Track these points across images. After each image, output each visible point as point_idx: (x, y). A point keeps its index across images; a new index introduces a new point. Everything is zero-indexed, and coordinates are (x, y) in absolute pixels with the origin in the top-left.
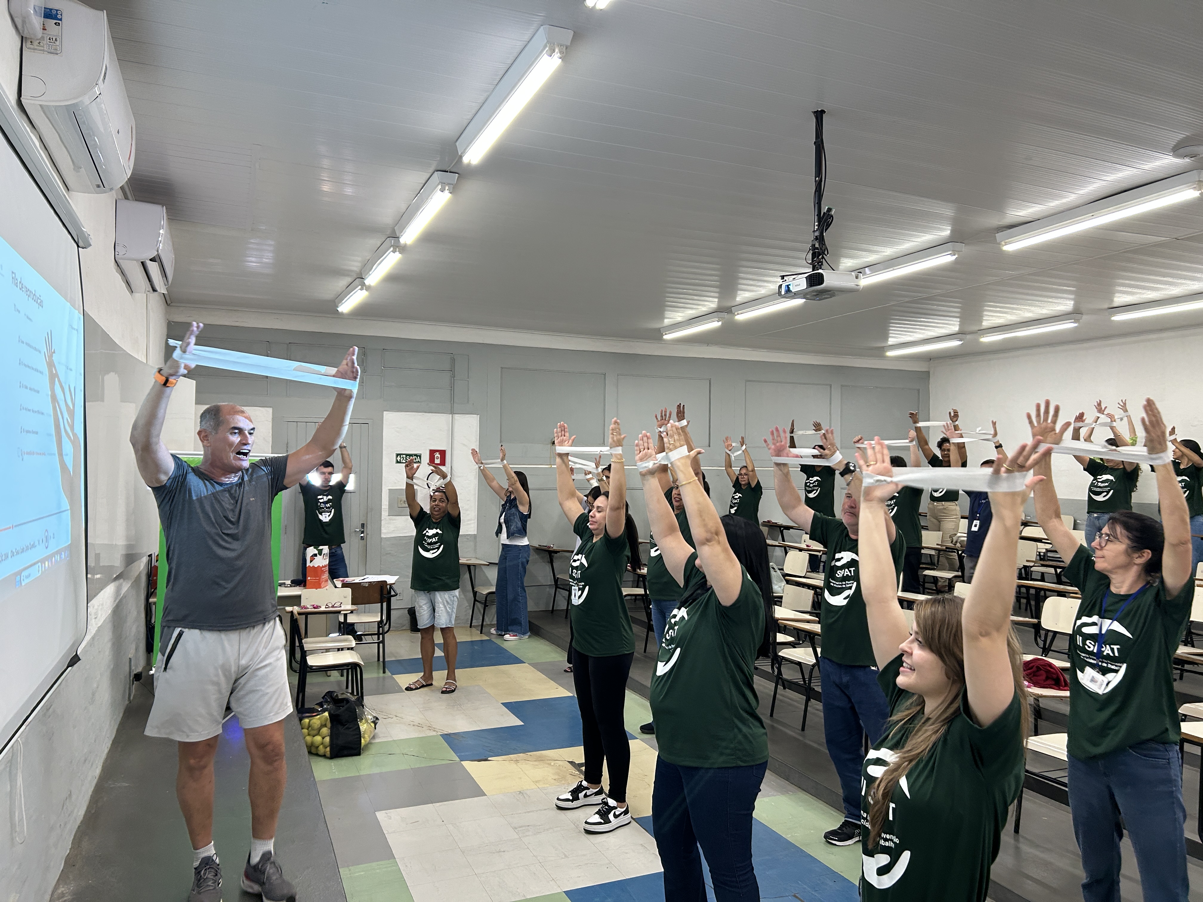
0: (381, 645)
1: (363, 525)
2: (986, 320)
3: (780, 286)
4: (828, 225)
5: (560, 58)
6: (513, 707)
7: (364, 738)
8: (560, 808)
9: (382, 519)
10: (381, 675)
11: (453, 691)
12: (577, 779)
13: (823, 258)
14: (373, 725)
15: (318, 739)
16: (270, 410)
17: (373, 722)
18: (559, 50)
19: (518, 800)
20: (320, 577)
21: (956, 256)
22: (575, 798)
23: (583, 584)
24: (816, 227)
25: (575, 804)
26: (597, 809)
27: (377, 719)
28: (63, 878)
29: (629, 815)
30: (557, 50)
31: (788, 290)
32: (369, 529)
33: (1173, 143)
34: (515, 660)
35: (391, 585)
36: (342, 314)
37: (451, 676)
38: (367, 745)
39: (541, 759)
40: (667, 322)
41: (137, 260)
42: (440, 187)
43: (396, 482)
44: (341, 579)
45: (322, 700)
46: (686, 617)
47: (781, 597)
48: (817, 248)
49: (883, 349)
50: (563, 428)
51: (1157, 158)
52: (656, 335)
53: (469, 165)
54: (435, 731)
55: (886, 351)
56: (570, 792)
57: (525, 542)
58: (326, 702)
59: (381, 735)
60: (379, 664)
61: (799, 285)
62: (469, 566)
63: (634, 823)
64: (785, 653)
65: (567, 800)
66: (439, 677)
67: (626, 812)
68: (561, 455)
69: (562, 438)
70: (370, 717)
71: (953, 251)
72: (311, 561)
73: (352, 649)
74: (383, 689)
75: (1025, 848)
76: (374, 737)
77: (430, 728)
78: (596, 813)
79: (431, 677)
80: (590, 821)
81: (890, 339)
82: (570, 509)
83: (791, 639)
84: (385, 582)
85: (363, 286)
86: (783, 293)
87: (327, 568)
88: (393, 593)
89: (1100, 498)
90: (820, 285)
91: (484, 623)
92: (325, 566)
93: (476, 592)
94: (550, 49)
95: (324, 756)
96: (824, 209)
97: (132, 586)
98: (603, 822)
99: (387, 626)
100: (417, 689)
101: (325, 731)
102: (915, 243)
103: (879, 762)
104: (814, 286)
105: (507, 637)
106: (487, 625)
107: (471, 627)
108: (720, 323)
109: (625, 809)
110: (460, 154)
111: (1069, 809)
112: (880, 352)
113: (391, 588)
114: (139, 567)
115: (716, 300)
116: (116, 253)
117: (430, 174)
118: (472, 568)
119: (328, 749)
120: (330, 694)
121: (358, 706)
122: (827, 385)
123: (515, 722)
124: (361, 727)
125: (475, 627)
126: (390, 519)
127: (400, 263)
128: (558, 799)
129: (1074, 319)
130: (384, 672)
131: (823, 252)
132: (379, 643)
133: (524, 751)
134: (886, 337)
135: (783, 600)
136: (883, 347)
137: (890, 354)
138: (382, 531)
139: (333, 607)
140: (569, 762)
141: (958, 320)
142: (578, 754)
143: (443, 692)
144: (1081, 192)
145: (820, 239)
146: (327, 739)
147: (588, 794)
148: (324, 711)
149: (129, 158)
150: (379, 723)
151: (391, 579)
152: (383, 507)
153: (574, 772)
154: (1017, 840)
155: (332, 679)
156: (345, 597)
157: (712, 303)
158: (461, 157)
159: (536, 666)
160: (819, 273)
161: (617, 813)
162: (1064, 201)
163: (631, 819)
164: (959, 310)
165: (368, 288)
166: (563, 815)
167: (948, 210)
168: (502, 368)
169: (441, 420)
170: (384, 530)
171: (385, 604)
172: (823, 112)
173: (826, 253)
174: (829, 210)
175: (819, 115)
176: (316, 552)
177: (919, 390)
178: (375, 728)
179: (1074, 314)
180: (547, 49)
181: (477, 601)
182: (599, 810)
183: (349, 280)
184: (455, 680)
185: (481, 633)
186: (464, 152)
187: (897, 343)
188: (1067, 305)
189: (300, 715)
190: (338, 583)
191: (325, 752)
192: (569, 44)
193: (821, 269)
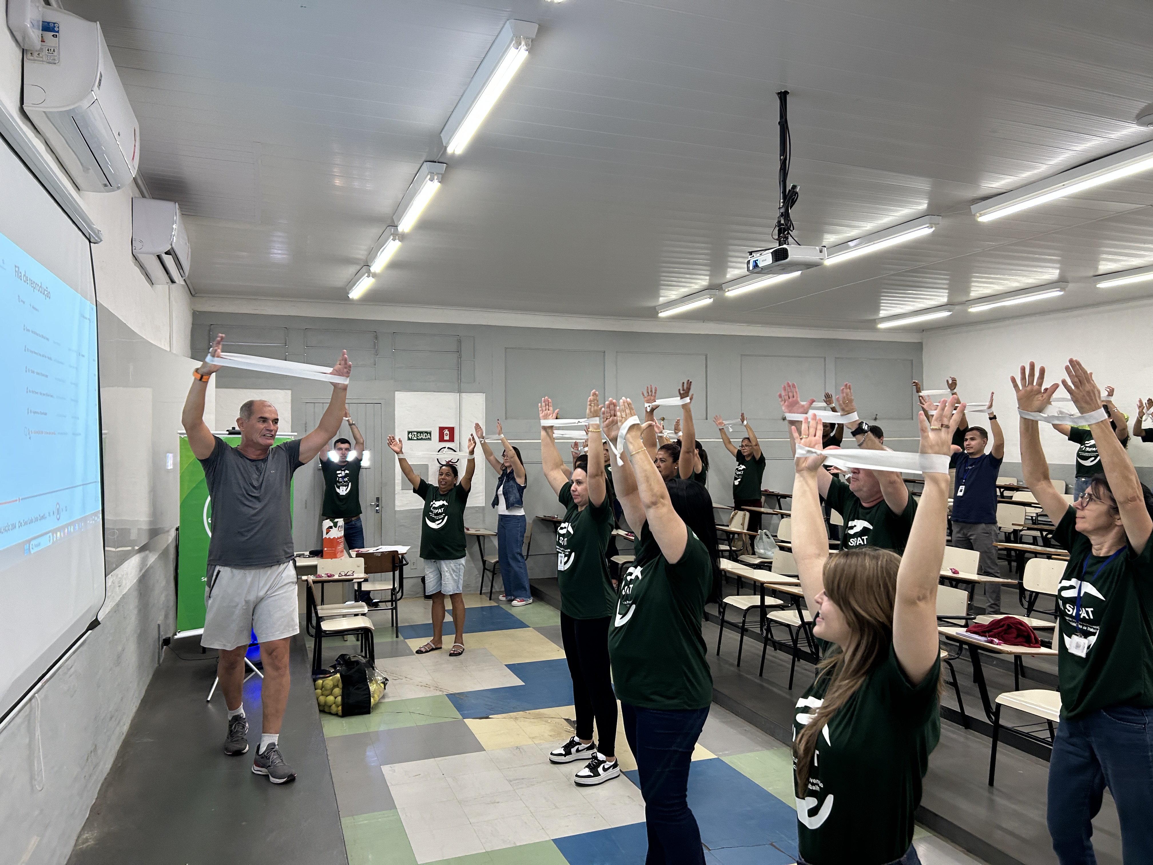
0: (394, 611)
1: (378, 499)
2: (973, 291)
3: (749, 262)
4: (793, 203)
5: (527, 50)
6: (516, 669)
7: (373, 697)
8: (554, 762)
9: (396, 492)
10: (395, 639)
11: (460, 654)
12: (570, 734)
13: (788, 233)
14: (382, 685)
15: (331, 698)
16: (289, 392)
17: (382, 682)
18: (525, 43)
19: (514, 755)
20: (336, 548)
21: (933, 229)
22: (568, 753)
23: (569, 550)
24: (782, 204)
25: (568, 758)
26: (587, 763)
27: (387, 680)
28: (88, 824)
29: (618, 769)
30: (523, 43)
31: (756, 265)
32: (384, 502)
33: (1137, 112)
34: (521, 625)
35: (402, 554)
36: (352, 300)
37: (459, 639)
38: (377, 704)
39: (539, 717)
40: (662, 300)
41: (153, 254)
42: (429, 177)
44: (357, 549)
45: (336, 663)
46: (640, 577)
47: (771, 563)
48: (783, 225)
49: (875, 322)
50: (547, 403)
51: (1125, 127)
52: (652, 313)
53: (453, 155)
54: (440, 691)
55: (878, 324)
56: (563, 747)
57: (521, 512)
58: (339, 664)
59: (390, 695)
60: (393, 629)
61: (766, 260)
62: (478, 537)
63: (623, 777)
64: (772, 615)
65: (560, 755)
66: (448, 641)
67: (615, 766)
68: (545, 428)
69: (546, 412)
70: (379, 678)
71: (930, 224)
72: (327, 533)
73: (364, 615)
74: (395, 653)
75: (1000, 801)
76: (383, 697)
77: (437, 688)
78: (586, 767)
79: (440, 641)
80: (580, 774)
81: (881, 312)
82: (555, 479)
83: (780, 602)
84: (397, 551)
85: (369, 274)
86: (751, 268)
87: (343, 539)
88: (404, 562)
89: (1087, 463)
90: (784, 259)
91: (493, 590)
92: (340, 538)
93: (486, 561)
94: (516, 42)
95: (336, 715)
96: (789, 187)
97: (160, 557)
98: (592, 775)
99: (400, 594)
100: (427, 652)
101: (337, 691)
102: (894, 217)
103: (806, 710)
104: (779, 260)
105: (515, 603)
106: (497, 592)
107: (481, 594)
108: (712, 300)
109: (614, 762)
110: (444, 144)
111: (1049, 764)
112: (871, 325)
113: (403, 557)
114: (168, 540)
115: (708, 278)
116: (134, 248)
117: (420, 165)
118: (481, 538)
119: (340, 708)
120: (342, 656)
121: (368, 667)
122: (821, 357)
123: (518, 682)
124: (370, 688)
125: (485, 594)
126: (403, 493)
127: (401, 250)
128: (552, 754)
129: (1061, 288)
130: (397, 637)
131: (788, 228)
132: (392, 609)
133: (524, 710)
134: (877, 309)
135: (773, 565)
136: (875, 320)
137: (882, 326)
138: (396, 504)
139: (346, 575)
140: (565, 719)
141: (947, 291)
142: (570, 712)
143: (451, 655)
144: (1052, 163)
145: (786, 215)
146: (339, 699)
147: (580, 749)
148: (335, 673)
149: (133, 159)
150: (389, 683)
151: (402, 549)
152: (396, 482)
153: (569, 728)
154: (991, 793)
155: (348, 643)
156: (358, 566)
157: (703, 281)
158: (446, 148)
159: (541, 630)
160: (784, 248)
161: (606, 767)
162: (1035, 171)
163: (620, 772)
164: (947, 282)
165: (374, 275)
166: (556, 768)
167: (924, 185)
168: (506, 348)
169: (449, 399)
170: (397, 503)
171: (397, 573)
172: (786, 93)
173: (792, 228)
174: (794, 187)
175: (783, 96)
176: (332, 524)
177: (912, 361)
178: (385, 689)
179: (1060, 282)
180: (514, 42)
181: (487, 570)
182: (589, 764)
183: (358, 267)
184: (462, 644)
185: (490, 599)
186: (448, 143)
187: (888, 315)
188: (1052, 274)
189: (314, 677)
190: (353, 553)
191: (337, 711)
192: (534, 37)
193: (785, 244)
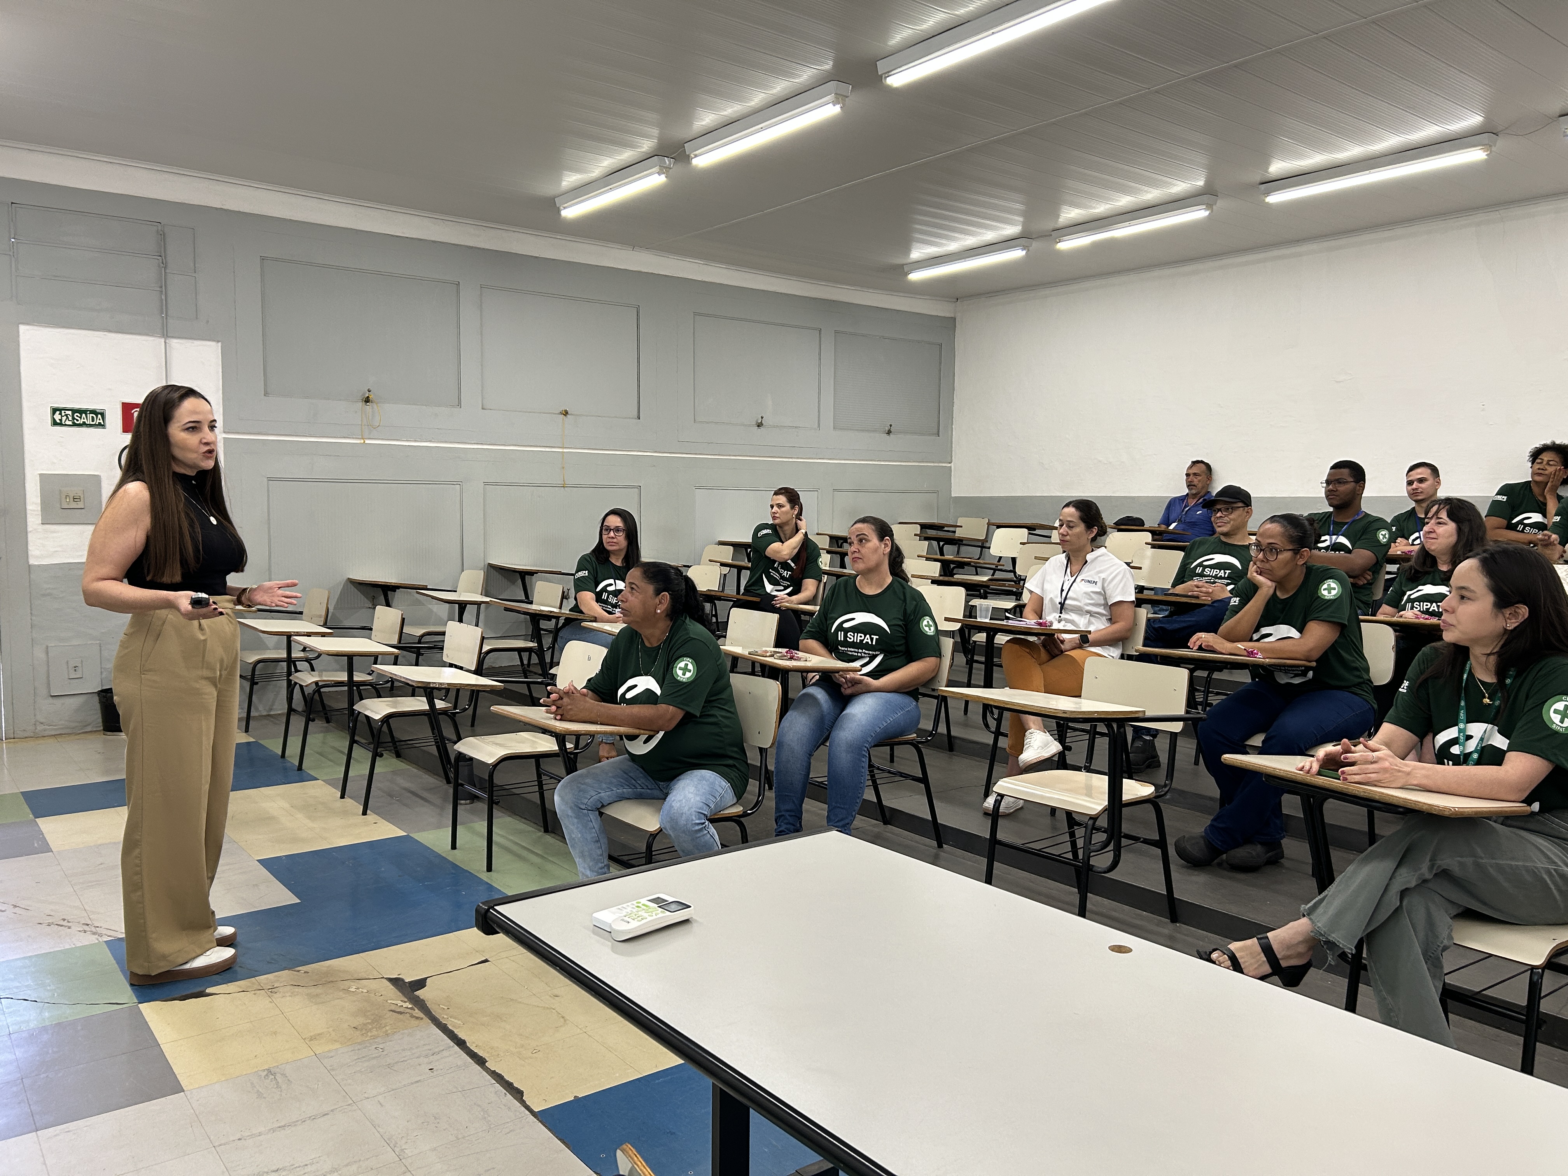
2: (1065, 212)
6: (283, 868)
34: (300, 776)
39: (328, 981)
40: (567, 182)
43: (56, 461)
49: (902, 270)
52: (547, 212)
54: (94, 933)
55: (907, 273)
77: (84, 928)
81: (914, 252)
108: (663, 177)
112: (897, 274)
115: (655, 134)
122: (815, 329)
123: (282, 897)
126: (46, 531)
129: (1205, 204)
133: (292, 964)
136: (902, 266)
137: (913, 276)
138: (30, 553)
140: (390, 980)
141: (1021, 214)
152: (29, 507)
153: (400, 1003)
157: (648, 140)
159: (338, 783)
168: (262, 258)
169: (143, 344)
170: (33, 551)
177: (940, 344)
179: (1207, 195)
187: (924, 259)
188: (1195, 180)
